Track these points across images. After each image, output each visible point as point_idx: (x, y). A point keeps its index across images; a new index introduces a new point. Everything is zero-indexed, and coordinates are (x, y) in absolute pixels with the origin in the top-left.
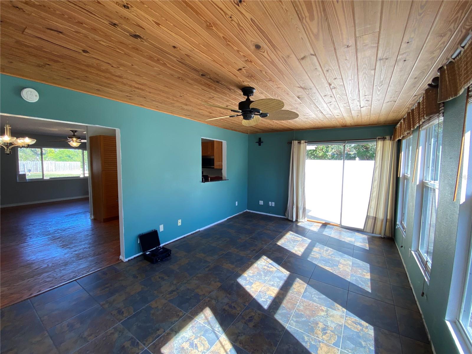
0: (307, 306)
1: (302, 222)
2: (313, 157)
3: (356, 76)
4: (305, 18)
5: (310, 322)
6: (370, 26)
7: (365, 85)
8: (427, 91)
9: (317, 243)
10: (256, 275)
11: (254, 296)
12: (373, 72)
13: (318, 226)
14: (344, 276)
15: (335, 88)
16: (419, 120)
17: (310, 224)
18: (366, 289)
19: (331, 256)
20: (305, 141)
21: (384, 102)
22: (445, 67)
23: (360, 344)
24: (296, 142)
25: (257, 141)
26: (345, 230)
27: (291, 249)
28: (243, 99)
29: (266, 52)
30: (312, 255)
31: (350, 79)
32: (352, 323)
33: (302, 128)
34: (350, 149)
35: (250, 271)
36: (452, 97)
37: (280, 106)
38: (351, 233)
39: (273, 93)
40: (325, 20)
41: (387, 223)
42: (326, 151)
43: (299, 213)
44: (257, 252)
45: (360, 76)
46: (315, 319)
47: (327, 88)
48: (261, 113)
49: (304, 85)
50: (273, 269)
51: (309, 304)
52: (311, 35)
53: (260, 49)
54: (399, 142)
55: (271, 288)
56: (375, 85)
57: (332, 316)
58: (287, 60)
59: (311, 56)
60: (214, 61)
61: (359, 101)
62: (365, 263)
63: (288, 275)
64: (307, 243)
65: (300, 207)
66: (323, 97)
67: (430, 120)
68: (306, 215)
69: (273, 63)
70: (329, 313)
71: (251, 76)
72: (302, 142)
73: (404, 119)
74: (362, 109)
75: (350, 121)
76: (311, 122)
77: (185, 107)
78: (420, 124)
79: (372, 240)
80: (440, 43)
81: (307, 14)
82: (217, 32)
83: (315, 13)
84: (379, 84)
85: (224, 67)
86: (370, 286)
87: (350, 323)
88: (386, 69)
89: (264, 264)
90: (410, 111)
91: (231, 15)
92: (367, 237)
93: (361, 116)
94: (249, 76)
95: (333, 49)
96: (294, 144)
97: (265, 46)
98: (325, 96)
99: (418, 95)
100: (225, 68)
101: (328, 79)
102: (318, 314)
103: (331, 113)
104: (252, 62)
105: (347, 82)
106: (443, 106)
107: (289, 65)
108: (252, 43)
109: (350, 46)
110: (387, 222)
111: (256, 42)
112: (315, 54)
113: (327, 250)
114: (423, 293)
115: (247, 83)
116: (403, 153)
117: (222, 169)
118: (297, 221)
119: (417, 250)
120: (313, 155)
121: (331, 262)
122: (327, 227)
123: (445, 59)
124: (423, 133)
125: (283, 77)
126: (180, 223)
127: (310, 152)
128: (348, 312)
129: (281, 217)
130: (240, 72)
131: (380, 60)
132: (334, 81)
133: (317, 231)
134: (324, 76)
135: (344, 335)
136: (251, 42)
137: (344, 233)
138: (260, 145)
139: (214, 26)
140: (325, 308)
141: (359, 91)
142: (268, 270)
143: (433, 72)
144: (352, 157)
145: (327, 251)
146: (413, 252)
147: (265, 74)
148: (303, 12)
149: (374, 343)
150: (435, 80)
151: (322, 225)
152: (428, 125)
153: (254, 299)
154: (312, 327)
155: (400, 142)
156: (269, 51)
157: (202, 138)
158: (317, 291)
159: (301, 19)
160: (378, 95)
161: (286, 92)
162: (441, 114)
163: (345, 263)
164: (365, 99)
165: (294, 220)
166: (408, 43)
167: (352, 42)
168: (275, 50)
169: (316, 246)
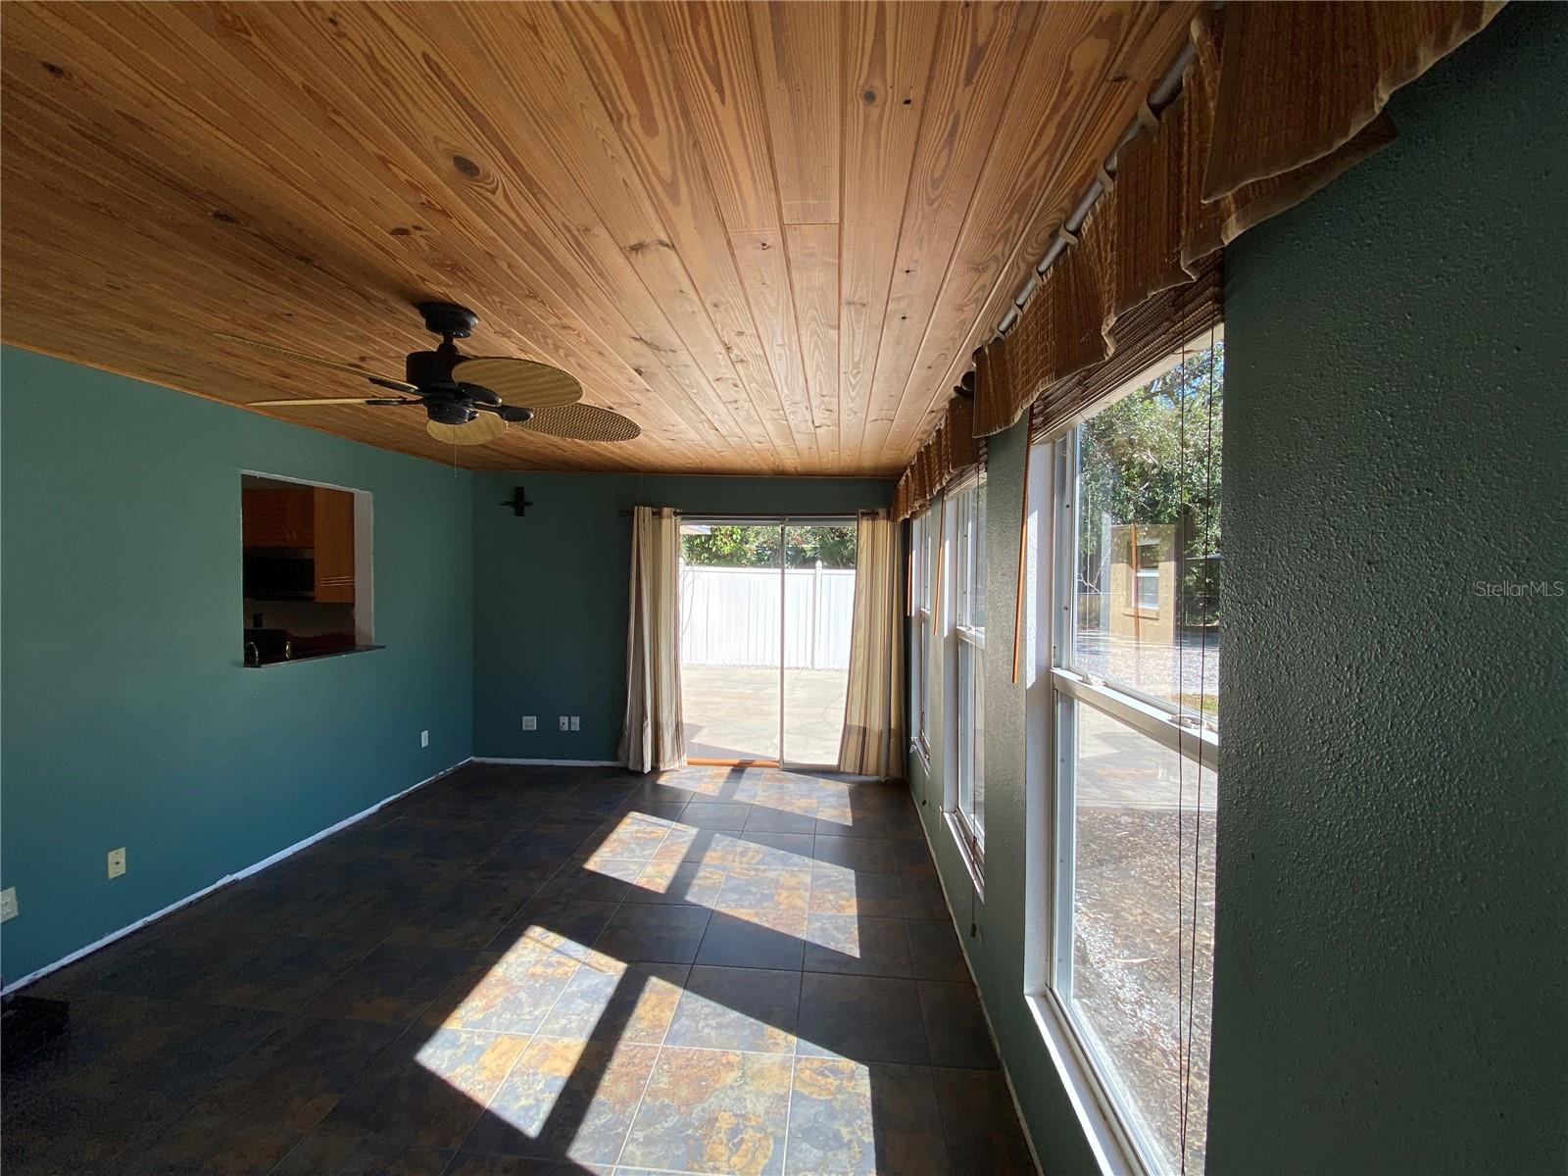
0: (681, 1068)
1: (672, 770)
2: (706, 555)
3: (795, 338)
4: (629, 119)
5: (690, 1125)
6: (816, 202)
7: (818, 368)
8: (952, 402)
9: (717, 835)
10: (500, 1012)
11: (488, 1099)
12: (833, 333)
13: (720, 775)
14: (791, 925)
15: (742, 361)
16: (941, 475)
17: (697, 774)
18: (847, 953)
19: (754, 869)
20: (673, 509)
21: (869, 419)
22: (987, 351)
23: (837, 1137)
24: (648, 510)
25: (508, 500)
26: (792, 776)
27: (633, 874)
28: (429, 343)
29: (500, 192)
30: (701, 878)
31: (781, 342)
32: (814, 1075)
33: (661, 468)
34: (801, 535)
35: (474, 1004)
36: (1001, 428)
37: (566, 390)
38: (808, 781)
39: (549, 341)
40: (691, 149)
41: (892, 740)
42: (742, 540)
43: (661, 742)
44: (504, 919)
45: (803, 339)
46: (706, 1106)
47: (720, 357)
48: (503, 406)
49: (649, 335)
50: (568, 969)
51: (688, 1060)
52: (656, 183)
53: (475, 178)
54: (907, 526)
55: (555, 1046)
56: (842, 371)
57: (760, 1074)
58: (583, 242)
59: (660, 247)
60: (273, 170)
61: (809, 408)
62: (843, 869)
63: (622, 973)
64: (684, 842)
65: (664, 722)
66: (713, 384)
67: (962, 476)
68: (684, 748)
69: (530, 236)
70: (749, 1068)
71: (453, 268)
72: (666, 511)
73: (912, 467)
74: (818, 430)
75: (792, 461)
76: (687, 452)
77: (143, 335)
78: (942, 484)
79: (859, 794)
80: (974, 290)
81: (633, 109)
82: (274, 58)
83: (658, 112)
84: (853, 370)
85: (327, 209)
86: (857, 937)
87: (808, 1080)
88: (864, 331)
89: (533, 957)
90: (923, 450)
91: (335, 13)
92: (846, 788)
93: (818, 449)
94: (447, 266)
95: (725, 242)
96: (641, 517)
97: (495, 172)
98: (718, 380)
99: (938, 411)
100: (332, 213)
101: (719, 331)
102: (717, 1086)
103: (740, 434)
104: (451, 217)
105: (772, 349)
106: (986, 445)
107: (591, 260)
108: (441, 146)
109: (769, 247)
110: (890, 738)
111: (456, 147)
112: (673, 246)
113: (743, 854)
114: (974, 928)
115: (440, 287)
116: (914, 552)
117: (353, 605)
118: (655, 769)
119: (956, 810)
120: (705, 552)
121: (754, 890)
122: (744, 776)
123: (987, 329)
124: (950, 506)
125: (578, 294)
126: (117, 863)
127: (698, 541)
128: (803, 1043)
129: (602, 767)
130: (403, 242)
131: (849, 303)
132: (737, 339)
133: (716, 794)
134: (707, 320)
135: (791, 1125)
136: (435, 142)
137: (792, 786)
138: (520, 513)
139: (256, 33)
140: (739, 1052)
141: (806, 381)
142: (546, 977)
143: (965, 359)
144: (808, 559)
145: (744, 856)
146: (946, 815)
147: (509, 271)
148: (620, 98)
149: (871, 1121)
150: (968, 378)
151: (733, 770)
152: (958, 489)
153: (488, 1112)
154: (697, 1140)
155: (907, 524)
156: (514, 195)
157: (243, 475)
158: (713, 1004)
159: (614, 116)
160: (853, 399)
161: (592, 346)
162: (983, 465)
163: (793, 882)
164: (823, 406)
165: (648, 768)
166: (908, 272)
167: (773, 237)
168: (534, 195)
169: (713, 845)
